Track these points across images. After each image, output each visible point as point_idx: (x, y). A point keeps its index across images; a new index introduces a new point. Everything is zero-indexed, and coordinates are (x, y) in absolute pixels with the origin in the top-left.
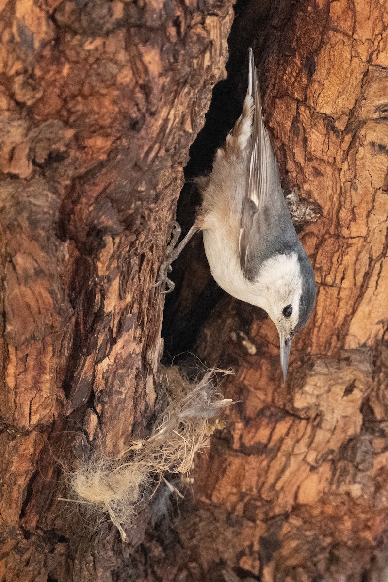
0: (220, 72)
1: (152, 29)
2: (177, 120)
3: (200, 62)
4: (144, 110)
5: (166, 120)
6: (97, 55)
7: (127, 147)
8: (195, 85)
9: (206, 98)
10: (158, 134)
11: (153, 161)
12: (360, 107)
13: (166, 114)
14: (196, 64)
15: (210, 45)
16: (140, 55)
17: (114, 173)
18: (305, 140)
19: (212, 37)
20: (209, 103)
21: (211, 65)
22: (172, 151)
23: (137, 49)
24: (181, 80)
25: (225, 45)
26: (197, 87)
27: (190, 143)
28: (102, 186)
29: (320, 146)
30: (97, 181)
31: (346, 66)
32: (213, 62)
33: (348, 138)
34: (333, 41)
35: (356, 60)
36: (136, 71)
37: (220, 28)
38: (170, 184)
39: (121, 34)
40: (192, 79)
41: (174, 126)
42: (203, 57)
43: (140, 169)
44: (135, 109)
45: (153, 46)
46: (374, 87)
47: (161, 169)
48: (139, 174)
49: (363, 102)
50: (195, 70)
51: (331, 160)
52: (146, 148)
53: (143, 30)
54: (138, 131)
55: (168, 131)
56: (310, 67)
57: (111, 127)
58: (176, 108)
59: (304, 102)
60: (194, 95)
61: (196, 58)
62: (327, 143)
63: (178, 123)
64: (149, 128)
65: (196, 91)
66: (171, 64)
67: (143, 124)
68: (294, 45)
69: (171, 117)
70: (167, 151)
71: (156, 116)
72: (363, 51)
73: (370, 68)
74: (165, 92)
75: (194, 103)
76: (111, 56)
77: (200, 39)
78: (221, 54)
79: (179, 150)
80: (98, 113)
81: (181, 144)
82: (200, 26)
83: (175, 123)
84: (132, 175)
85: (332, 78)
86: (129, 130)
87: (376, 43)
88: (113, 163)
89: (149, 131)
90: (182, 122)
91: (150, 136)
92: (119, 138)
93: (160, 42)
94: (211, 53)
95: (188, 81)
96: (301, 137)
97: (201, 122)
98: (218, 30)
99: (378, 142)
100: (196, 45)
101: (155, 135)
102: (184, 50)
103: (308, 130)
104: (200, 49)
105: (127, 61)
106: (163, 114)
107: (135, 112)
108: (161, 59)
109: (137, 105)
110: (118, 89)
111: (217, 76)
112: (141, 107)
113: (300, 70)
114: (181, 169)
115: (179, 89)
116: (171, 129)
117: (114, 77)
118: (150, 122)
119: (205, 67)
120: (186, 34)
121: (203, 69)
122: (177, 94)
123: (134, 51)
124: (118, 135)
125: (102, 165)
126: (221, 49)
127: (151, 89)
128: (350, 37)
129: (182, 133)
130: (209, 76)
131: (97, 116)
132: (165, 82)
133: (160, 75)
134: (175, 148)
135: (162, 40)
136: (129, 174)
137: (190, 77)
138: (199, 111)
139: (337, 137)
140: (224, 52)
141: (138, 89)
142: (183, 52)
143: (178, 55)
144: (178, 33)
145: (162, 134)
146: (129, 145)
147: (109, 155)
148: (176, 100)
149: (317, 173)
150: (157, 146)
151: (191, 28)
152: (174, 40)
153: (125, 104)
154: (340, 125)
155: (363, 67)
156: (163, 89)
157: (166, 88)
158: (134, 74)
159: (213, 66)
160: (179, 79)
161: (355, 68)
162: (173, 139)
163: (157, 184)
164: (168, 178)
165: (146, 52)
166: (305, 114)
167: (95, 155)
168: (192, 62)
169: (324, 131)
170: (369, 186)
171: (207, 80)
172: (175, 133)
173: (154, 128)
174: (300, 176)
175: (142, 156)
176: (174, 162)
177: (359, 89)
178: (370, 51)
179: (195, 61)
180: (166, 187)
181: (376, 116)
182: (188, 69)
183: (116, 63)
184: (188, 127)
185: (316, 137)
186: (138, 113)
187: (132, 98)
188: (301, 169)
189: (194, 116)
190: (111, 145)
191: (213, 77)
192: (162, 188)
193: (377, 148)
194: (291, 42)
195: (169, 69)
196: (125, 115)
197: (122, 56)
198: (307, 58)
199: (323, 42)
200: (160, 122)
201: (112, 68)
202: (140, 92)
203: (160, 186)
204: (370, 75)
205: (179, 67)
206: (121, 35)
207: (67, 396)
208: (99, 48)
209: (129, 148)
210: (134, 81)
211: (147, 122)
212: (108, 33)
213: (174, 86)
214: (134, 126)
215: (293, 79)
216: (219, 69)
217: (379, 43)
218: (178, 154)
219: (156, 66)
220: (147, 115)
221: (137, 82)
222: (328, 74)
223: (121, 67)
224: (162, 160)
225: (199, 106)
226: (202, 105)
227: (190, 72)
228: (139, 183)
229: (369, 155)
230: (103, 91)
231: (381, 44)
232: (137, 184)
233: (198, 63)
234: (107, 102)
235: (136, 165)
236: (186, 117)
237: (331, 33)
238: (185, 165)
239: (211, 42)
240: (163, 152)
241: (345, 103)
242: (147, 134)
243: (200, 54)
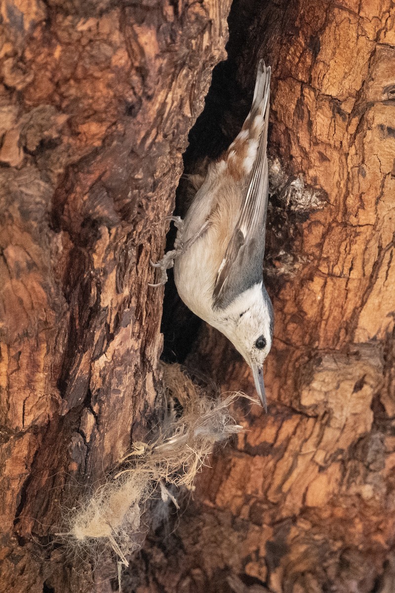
0: (220, 53)
1: (147, 8)
2: (175, 104)
3: (198, 42)
4: (140, 94)
5: (164, 104)
6: (91, 36)
7: (123, 133)
8: (193, 67)
9: (205, 80)
10: (155, 119)
11: (150, 147)
12: (368, 88)
13: (164, 98)
14: (194, 44)
15: (209, 25)
16: (136, 36)
17: (109, 160)
18: (310, 124)
19: (211, 16)
20: (209, 86)
21: (211, 46)
22: (170, 137)
23: (133, 30)
24: (179, 62)
25: (225, 24)
26: (196, 69)
27: (190, 128)
28: (97, 174)
29: (325, 130)
30: (91, 169)
31: (352, 45)
32: (212, 43)
33: (355, 121)
34: (338, 19)
35: (362, 39)
36: (131, 54)
37: (220, 7)
38: (169, 171)
39: (116, 13)
40: (190, 61)
41: (172, 110)
42: (202, 37)
43: (138, 156)
44: (131, 92)
45: (149, 25)
46: (382, 66)
47: (158, 156)
48: (136, 161)
49: (371, 83)
50: (193, 51)
51: (338, 144)
52: (143, 134)
53: (139, 10)
54: (135, 116)
55: (165, 115)
56: (315, 47)
57: (105, 112)
58: (174, 91)
59: (309, 83)
60: (193, 77)
61: (195, 38)
62: (333, 127)
63: (176, 107)
64: (145, 112)
65: (195, 73)
66: (168, 45)
67: (140, 109)
68: (297, 23)
69: (169, 100)
70: (165, 136)
71: (153, 100)
72: (370, 29)
73: (378, 47)
74: (163, 74)
75: (193, 85)
76: (105, 37)
77: (198, 18)
78: (220, 34)
79: (178, 135)
80: (92, 98)
81: (179, 129)
82: (198, 4)
83: (173, 107)
84: (128, 162)
85: (338, 58)
86: (124, 114)
87: (384, 21)
88: (108, 150)
89: (146, 115)
90: (181, 106)
91: (146, 121)
92: (114, 124)
93: (156, 22)
94: (210, 33)
95: (187, 62)
96: (305, 121)
97: (201, 105)
98: (218, 9)
99: (387, 125)
100: (195, 25)
101: (152, 120)
102: (182, 31)
103: (313, 113)
104: (198, 29)
105: (122, 43)
106: (160, 98)
107: (130, 96)
108: (158, 40)
109: (133, 88)
110: (113, 72)
111: (217, 57)
112: (137, 90)
113: (304, 50)
114: (180, 155)
115: (177, 72)
116: (169, 114)
117: (108, 59)
118: (147, 107)
119: (204, 48)
120: (183, 14)
121: (202, 50)
122: (175, 76)
123: (129, 32)
124: (114, 120)
125: (96, 152)
126: (220, 29)
127: (147, 71)
128: (356, 15)
129: (180, 117)
130: (208, 57)
131: (91, 101)
132: (162, 64)
133: (157, 56)
134: (173, 133)
135: (158, 21)
136: (126, 161)
137: (188, 58)
138: (198, 94)
139: (344, 120)
140: (224, 32)
141: (133, 72)
142: (180, 32)
143: (176, 36)
144: (176, 12)
145: (159, 118)
146: (125, 130)
147: (104, 141)
148: (174, 83)
149: (323, 158)
150: (154, 132)
151: (189, 7)
152: (171, 19)
153: (120, 87)
154: (347, 108)
155: (370, 46)
156: (160, 71)
157: (163, 70)
158: (129, 56)
159: (213, 46)
160: (177, 61)
161: (362, 48)
162: (172, 124)
163: (155, 171)
164: (167, 165)
165: (142, 33)
166: (309, 97)
167: (89, 142)
168: (191, 43)
169: (330, 114)
170: (378, 171)
171: (207, 61)
172: (173, 117)
173: (151, 113)
174: (305, 162)
175: (139, 142)
176: (172, 148)
177: (366, 69)
178: (377, 29)
179: (193, 42)
180: (164, 175)
181: (384, 97)
182: (186, 51)
183: (110, 44)
184: (187, 111)
185: (322, 121)
186: (133, 97)
187: (128, 81)
188: (306, 154)
189: (192, 99)
190: (106, 131)
191: (212, 58)
192: (160, 175)
193: (386, 131)
194: (295, 20)
195: (166, 50)
196: (121, 100)
197: (117, 37)
198: (312, 38)
199: (327, 21)
200: (157, 106)
201: (107, 50)
202: (136, 75)
203: (157, 174)
204: (377, 54)
205: (177, 48)
206: (116, 15)
207: (62, 395)
208: (92, 29)
209: (124, 134)
210: (130, 63)
211: (143, 106)
212: (101, 14)
213: (171, 68)
214: (131, 110)
215: (297, 60)
216: (219, 49)
217: (387, 20)
218: (177, 140)
219: (152, 47)
220: (144, 99)
221: (132, 64)
222: (334, 54)
223: (116, 49)
224: (160, 145)
225: (199, 89)
226: (202, 88)
227: (189, 53)
228: (135, 170)
229: (377, 139)
230: (98, 74)
231: (389, 22)
232: (133, 172)
233: (196, 43)
234: (101, 86)
235: (132, 152)
236: (184, 101)
237: (336, 10)
238: (184, 151)
239: (210, 22)
240: (160, 138)
241: (352, 84)
242: (144, 119)
243: (199, 34)
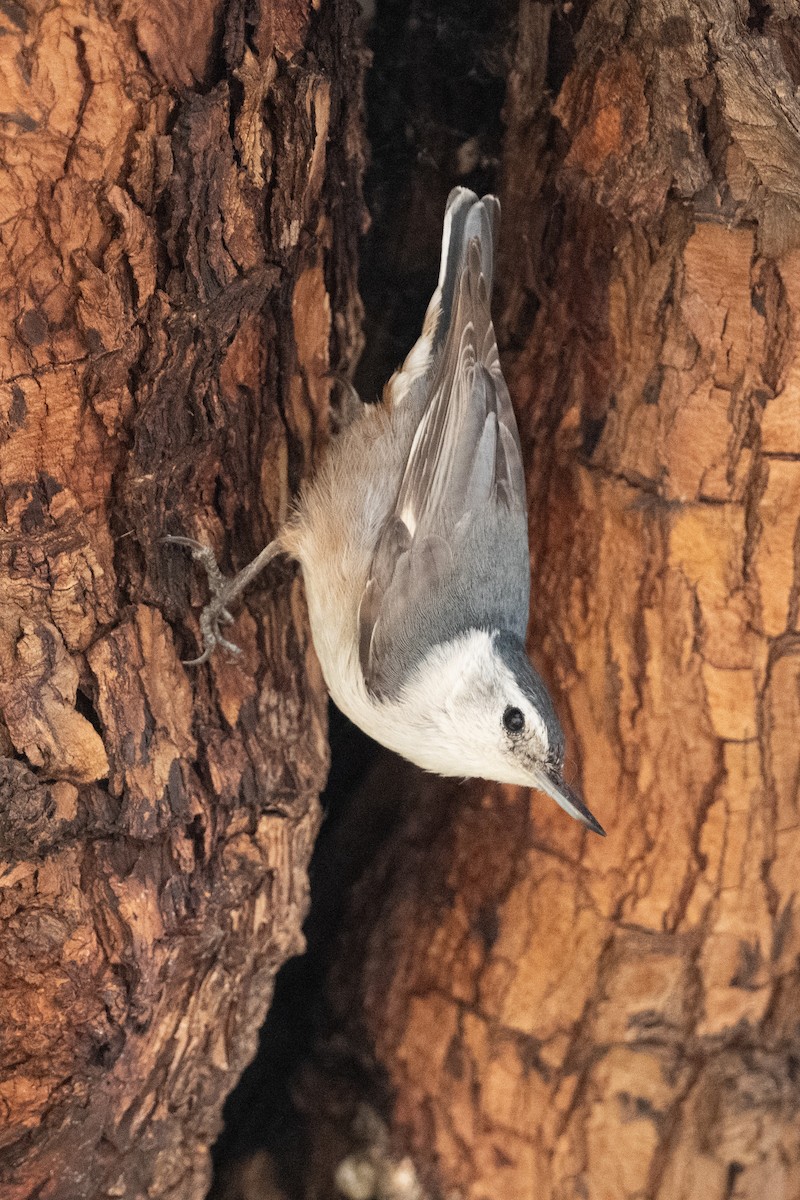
0: (289, 937)
1: (140, 844)
2: (195, 1042)
3: (245, 917)
4: (121, 1021)
5: (171, 1043)
6: (20, 899)
7: (84, 1100)
8: (233, 966)
9: (257, 994)
10: (153, 1073)
11: (142, 1131)
12: (597, 1016)
13: (170, 1030)
14: (236, 920)
15: (267, 880)
16: (115, 900)
17: (56, 1157)
18: (476, 1089)
19: (271, 863)
20: (265, 1006)
21: (271, 922)
22: (183, 1110)
23: (108, 887)
24: (204, 956)
25: (302, 878)
26: (239, 971)
27: (224, 1094)
28: (31, 1183)
29: (508, 1102)
30: (19, 1173)
31: (564, 926)
32: (273, 917)
33: (569, 1084)
34: (537, 872)
35: (587, 916)
36: (103, 937)
37: (290, 843)
38: (180, 1182)
39: (73, 853)
40: (227, 952)
41: (187, 1055)
42: (253, 905)
43: (114, 1148)
44: (103, 1017)
45: (142, 880)
46: (627, 973)
47: (158, 1149)
48: (112, 1159)
49: (602, 1006)
50: (234, 934)
51: (533, 1132)
52: (126, 1104)
53: (120, 846)
54: (110, 1066)
55: (174, 1066)
56: (487, 929)
57: (50, 1057)
58: (191, 1017)
59: (473, 1005)
60: (231, 988)
61: (237, 907)
62: (523, 1094)
63: (196, 1049)
64: (132, 1058)
65: (238, 979)
66: (181, 921)
67: (120, 1051)
68: (452, 880)
69: (182, 1035)
70: (173, 1108)
71: (149, 1034)
72: (602, 894)
73: (620, 932)
74: (169, 981)
75: (233, 1005)
76: (51, 903)
77: (245, 866)
78: (291, 900)
79: (199, 1106)
80: (22, 1027)
81: (203, 1095)
82: (245, 837)
83: (189, 1049)
84: (94, 1161)
85: (536, 954)
86: (88, 1063)
87: (631, 878)
88: (53, 1135)
89: (133, 1065)
90: (207, 1047)
91: (135, 1077)
92: (67, 1081)
93: (157, 874)
94: (269, 896)
95: (220, 957)
96: (467, 1081)
97: (249, 1046)
98: (286, 847)
99: (635, 1093)
100: (237, 880)
101: (145, 1075)
102: (211, 892)
103: (482, 1065)
104: (245, 888)
105: (85, 914)
106: (163, 1030)
107: (101, 1024)
108: (161, 910)
109: (107, 1009)
110: (66, 974)
111: (283, 947)
112: (115, 1013)
113: (466, 936)
114: (203, 1149)
115: (199, 976)
116: (182, 1062)
117: (56, 947)
118: (135, 1046)
119: (256, 927)
120: (214, 857)
121: (252, 931)
122: (194, 985)
123: (100, 892)
124: (66, 1075)
125: (28, 1138)
126: (291, 888)
127: (138, 974)
128: (575, 865)
129: (205, 1071)
130: (265, 947)
131: (18, 1033)
132: (168, 960)
133: (158, 943)
134: (190, 1102)
135: (162, 869)
136: (91, 1158)
137: (223, 949)
138: (243, 1022)
139: (547, 1080)
140: (298, 894)
141: (108, 974)
142: (208, 895)
143: (198, 901)
144: (198, 852)
145: (161, 1073)
146: (88, 1096)
147: (44, 1117)
148: (193, 999)
149: (502, 1160)
150: (149, 1099)
151: (227, 843)
152: (188, 867)
153: (79, 1007)
154: (553, 1057)
155: (603, 930)
156: (164, 973)
157: (171, 973)
158: (100, 942)
159: (275, 924)
160: (200, 954)
161: (584, 933)
162: (186, 1084)
163: (150, 1182)
164: (176, 1167)
165: (127, 894)
166: (475, 1033)
167: (14, 1118)
168: (229, 915)
169: (516, 1067)
170: (614, 1187)
171: (262, 955)
172: (190, 1069)
173: (144, 1059)
174: (465, 1168)
175: (118, 1120)
176: (187, 1133)
177: (593, 977)
178: (618, 895)
179: (234, 914)
180: (171, 1188)
181: (630, 1035)
182: (218, 932)
183: (61, 917)
184: (219, 1058)
185: (501, 1082)
186: (108, 1026)
187: (96, 994)
188: (466, 1152)
189: (231, 1033)
190: (50, 1095)
191: (273, 948)
192: (161, 1190)
193: (633, 1107)
194: (446, 872)
195: (176, 931)
196: (81, 1031)
197: (74, 903)
198: (482, 911)
199: (515, 878)
200: (157, 1046)
201: (53, 927)
202: (113, 981)
203: (156, 1186)
204: (617, 947)
205: (199, 927)
206: (73, 856)
208: (24, 885)
209: (88, 1102)
210: (101, 956)
211: (128, 1047)
212: (43, 852)
213: (189, 967)
214: (102, 1054)
215: (450, 956)
216: (287, 931)
217: (638, 876)
218: (197, 1117)
219: (148, 923)
220: (128, 1032)
221: (106, 958)
222: (527, 944)
223: (72, 927)
224: (162, 1128)
225: (244, 1012)
226: (251, 1010)
227: (224, 938)
228: (110, 1177)
229: (614, 1122)
230: (34, 978)
231: (643, 881)
232: (106, 1181)
233: (240, 918)
234: (40, 1003)
235: (104, 1140)
236: (214, 1037)
237: (533, 855)
238: (211, 1140)
239: (270, 873)
240: (162, 1112)
241: (564, 1007)
242: (129, 1072)
243: (247, 898)
